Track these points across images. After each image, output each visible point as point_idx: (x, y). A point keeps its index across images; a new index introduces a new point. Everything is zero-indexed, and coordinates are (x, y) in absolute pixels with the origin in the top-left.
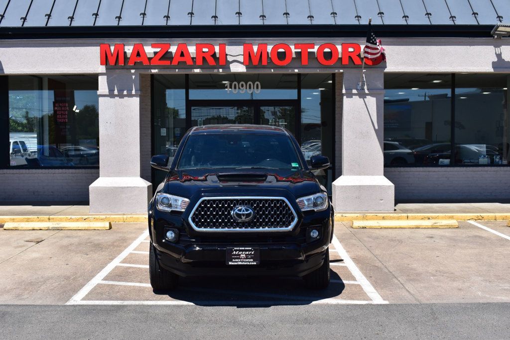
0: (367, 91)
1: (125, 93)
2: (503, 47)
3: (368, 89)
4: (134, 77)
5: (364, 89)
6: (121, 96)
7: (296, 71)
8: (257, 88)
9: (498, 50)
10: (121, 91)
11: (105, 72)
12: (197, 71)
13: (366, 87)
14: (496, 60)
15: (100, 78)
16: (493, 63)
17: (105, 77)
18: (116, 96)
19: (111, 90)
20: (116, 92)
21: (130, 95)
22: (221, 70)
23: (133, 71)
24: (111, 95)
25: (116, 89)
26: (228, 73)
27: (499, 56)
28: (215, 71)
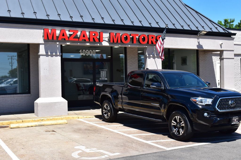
0: (156, 56)
1: (54, 54)
2: (200, 39)
3: (156, 55)
4: (58, 46)
5: (154, 55)
6: (52, 56)
7: (129, 46)
8: (94, 53)
9: (198, 40)
10: (52, 53)
11: (44, 43)
12: (88, 44)
13: (155, 54)
14: (198, 44)
15: (41, 46)
16: (197, 45)
17: (43, 46)
18: (50, 55)
19: (47, 52)
20: (49, 54)
21: (56, 55)
22: (98, 44)
23: (58, 43)
24: (47, 55)
25: (49, 52)
26: (101, 45)
27: (199, 43)
28: (96, 45)
